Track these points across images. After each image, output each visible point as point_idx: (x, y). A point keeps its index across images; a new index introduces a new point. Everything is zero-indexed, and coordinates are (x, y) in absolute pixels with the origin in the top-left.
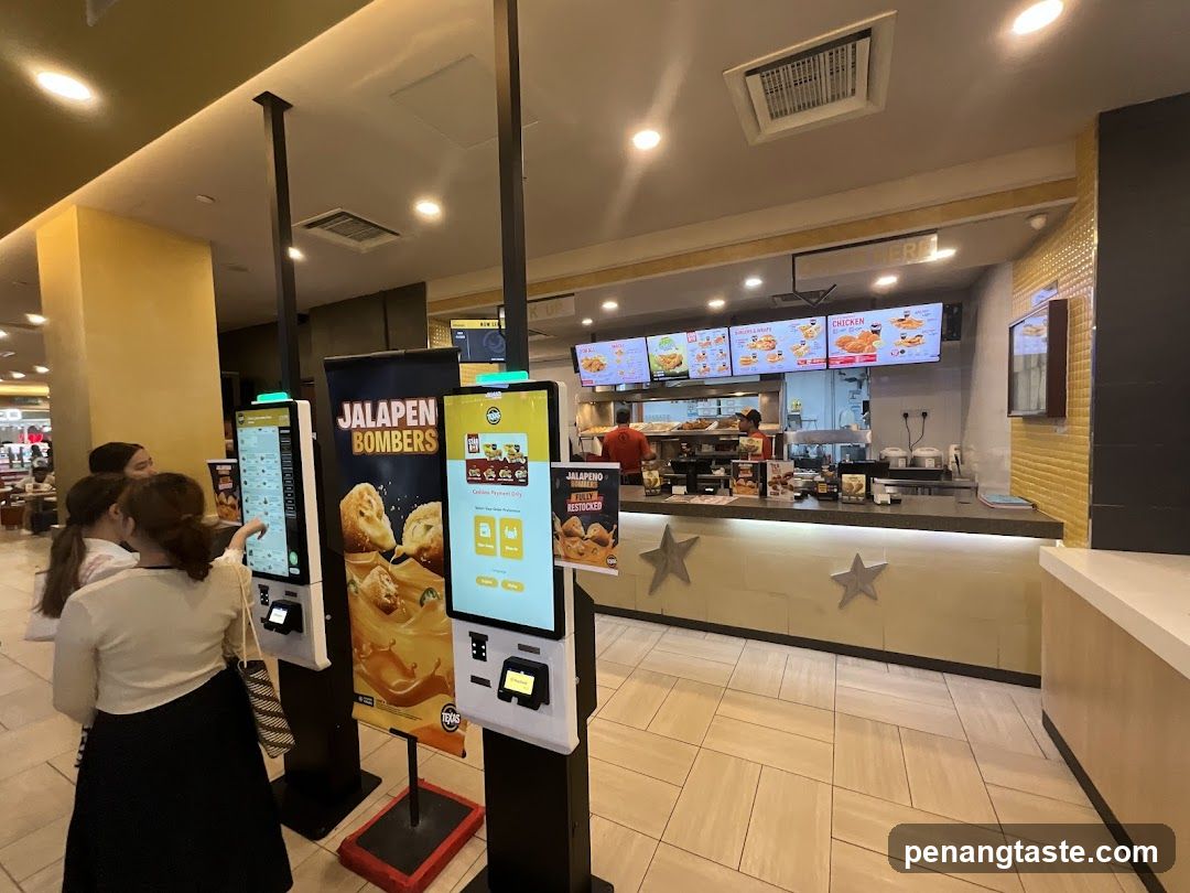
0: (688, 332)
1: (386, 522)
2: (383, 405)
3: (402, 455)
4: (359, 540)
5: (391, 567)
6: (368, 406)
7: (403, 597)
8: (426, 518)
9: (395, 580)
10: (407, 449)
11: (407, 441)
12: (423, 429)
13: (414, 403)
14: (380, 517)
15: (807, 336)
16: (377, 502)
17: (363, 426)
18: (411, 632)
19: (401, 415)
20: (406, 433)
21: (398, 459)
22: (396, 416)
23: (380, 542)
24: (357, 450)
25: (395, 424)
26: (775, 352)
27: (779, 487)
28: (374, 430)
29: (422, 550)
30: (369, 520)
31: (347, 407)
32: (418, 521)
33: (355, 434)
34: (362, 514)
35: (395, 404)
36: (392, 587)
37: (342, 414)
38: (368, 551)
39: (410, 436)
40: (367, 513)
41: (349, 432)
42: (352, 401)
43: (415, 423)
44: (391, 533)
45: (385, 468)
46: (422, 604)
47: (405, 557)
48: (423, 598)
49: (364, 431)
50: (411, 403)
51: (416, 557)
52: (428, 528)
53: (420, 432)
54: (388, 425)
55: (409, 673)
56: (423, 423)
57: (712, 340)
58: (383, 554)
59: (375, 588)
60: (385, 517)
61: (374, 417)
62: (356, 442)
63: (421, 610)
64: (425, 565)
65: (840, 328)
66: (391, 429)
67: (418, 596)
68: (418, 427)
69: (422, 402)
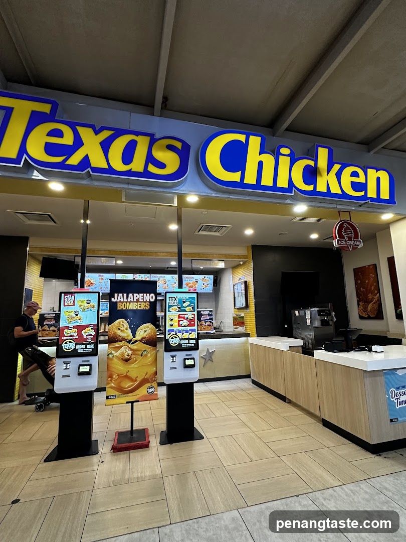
1: (129, 331)
2: (131, 295)
3: (137, 310)
4: (117, 338)
5: (130, 345)
6: (125, 295)
7: (134, 354)
8: (145, 328)
9: (131, 349)
10: (139, 308)
11: (139, 306)
12: (145, 302)
13: (142, 295)
14: (127, 329)
16: (126, 325)
17: (122, 301)
18: (136, 366)
19: (138, 298)
20: (139, 303)
21: (135, 311)
22: (135, 298)
23: (126, 338)
24: (119, 308)
25: (135, 300)
28: (126, 302)
29: (142, 339)
30: (122, 331)
31: (116, 295)
32: (142, 329)
33: (119, 304)
34: (119, 329)
35: (135, 295)
36: (130, 352)
37: (114, 297)
38: (120, 341)
39: (141, 304)
40: (121, 329)
41: (116, 303)
42: (118, 292)
43: (142, 300)
44: (131, 334)
45: (130, 314)
46: (142, 356)
47: (136, 341)
48: (142, 353)
49: (122, 302)
50: (141, 295)
51: (140, 341)
52: (145, 331)
53: (144, 303)
54: (132, 301)
55: (134, 380)
56: (145, 301)
58: (128, 342)
59: (122, 354)
60: (129, 329)
61: (127, 298)
62: (119, 306)
63: (141, 357)
64: (143, 343)
65: (186, 279)
66: (133, 302)
67: (140, 353)
68: (143, 302)
69: (145, 295)
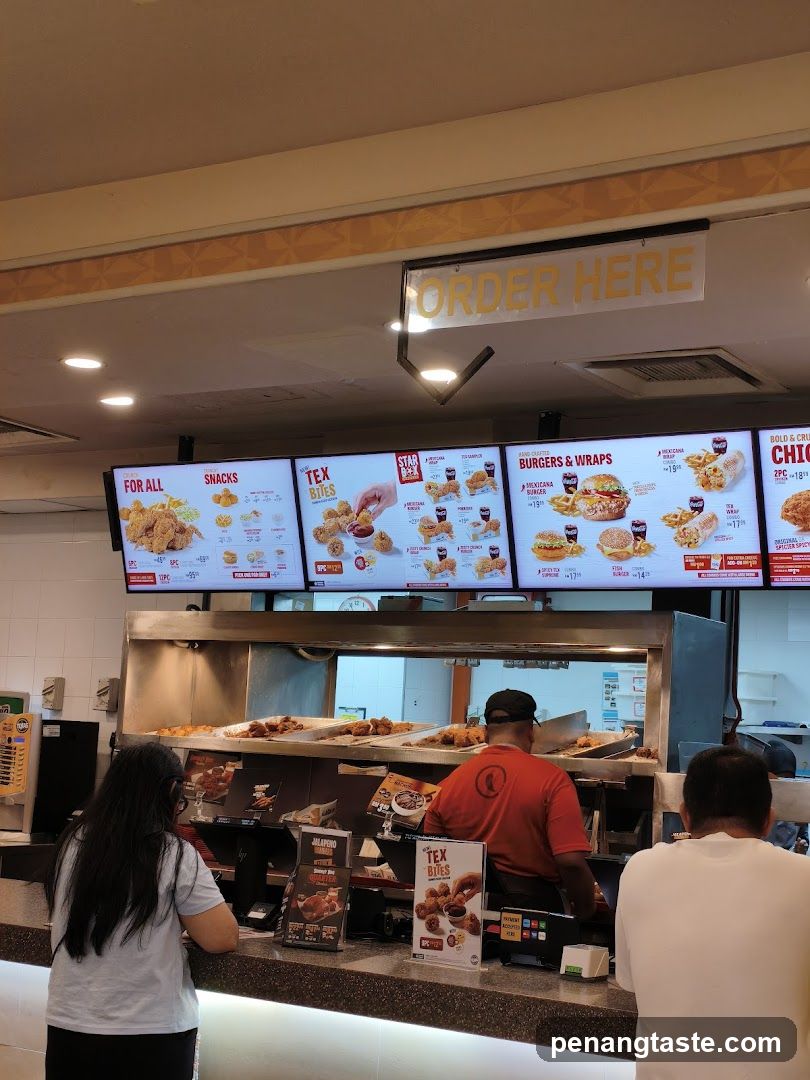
0: (399, 453)
15: (706, 484)
26: (625, 525)
27: (444, 922)
57: (461, 479)
